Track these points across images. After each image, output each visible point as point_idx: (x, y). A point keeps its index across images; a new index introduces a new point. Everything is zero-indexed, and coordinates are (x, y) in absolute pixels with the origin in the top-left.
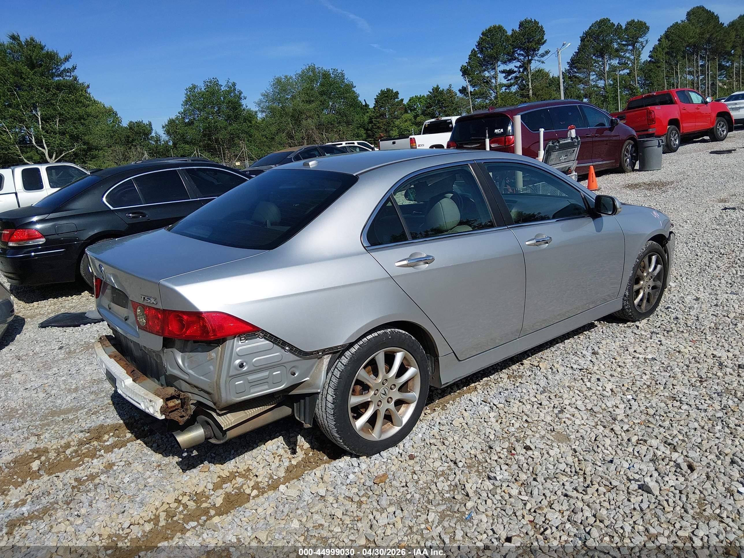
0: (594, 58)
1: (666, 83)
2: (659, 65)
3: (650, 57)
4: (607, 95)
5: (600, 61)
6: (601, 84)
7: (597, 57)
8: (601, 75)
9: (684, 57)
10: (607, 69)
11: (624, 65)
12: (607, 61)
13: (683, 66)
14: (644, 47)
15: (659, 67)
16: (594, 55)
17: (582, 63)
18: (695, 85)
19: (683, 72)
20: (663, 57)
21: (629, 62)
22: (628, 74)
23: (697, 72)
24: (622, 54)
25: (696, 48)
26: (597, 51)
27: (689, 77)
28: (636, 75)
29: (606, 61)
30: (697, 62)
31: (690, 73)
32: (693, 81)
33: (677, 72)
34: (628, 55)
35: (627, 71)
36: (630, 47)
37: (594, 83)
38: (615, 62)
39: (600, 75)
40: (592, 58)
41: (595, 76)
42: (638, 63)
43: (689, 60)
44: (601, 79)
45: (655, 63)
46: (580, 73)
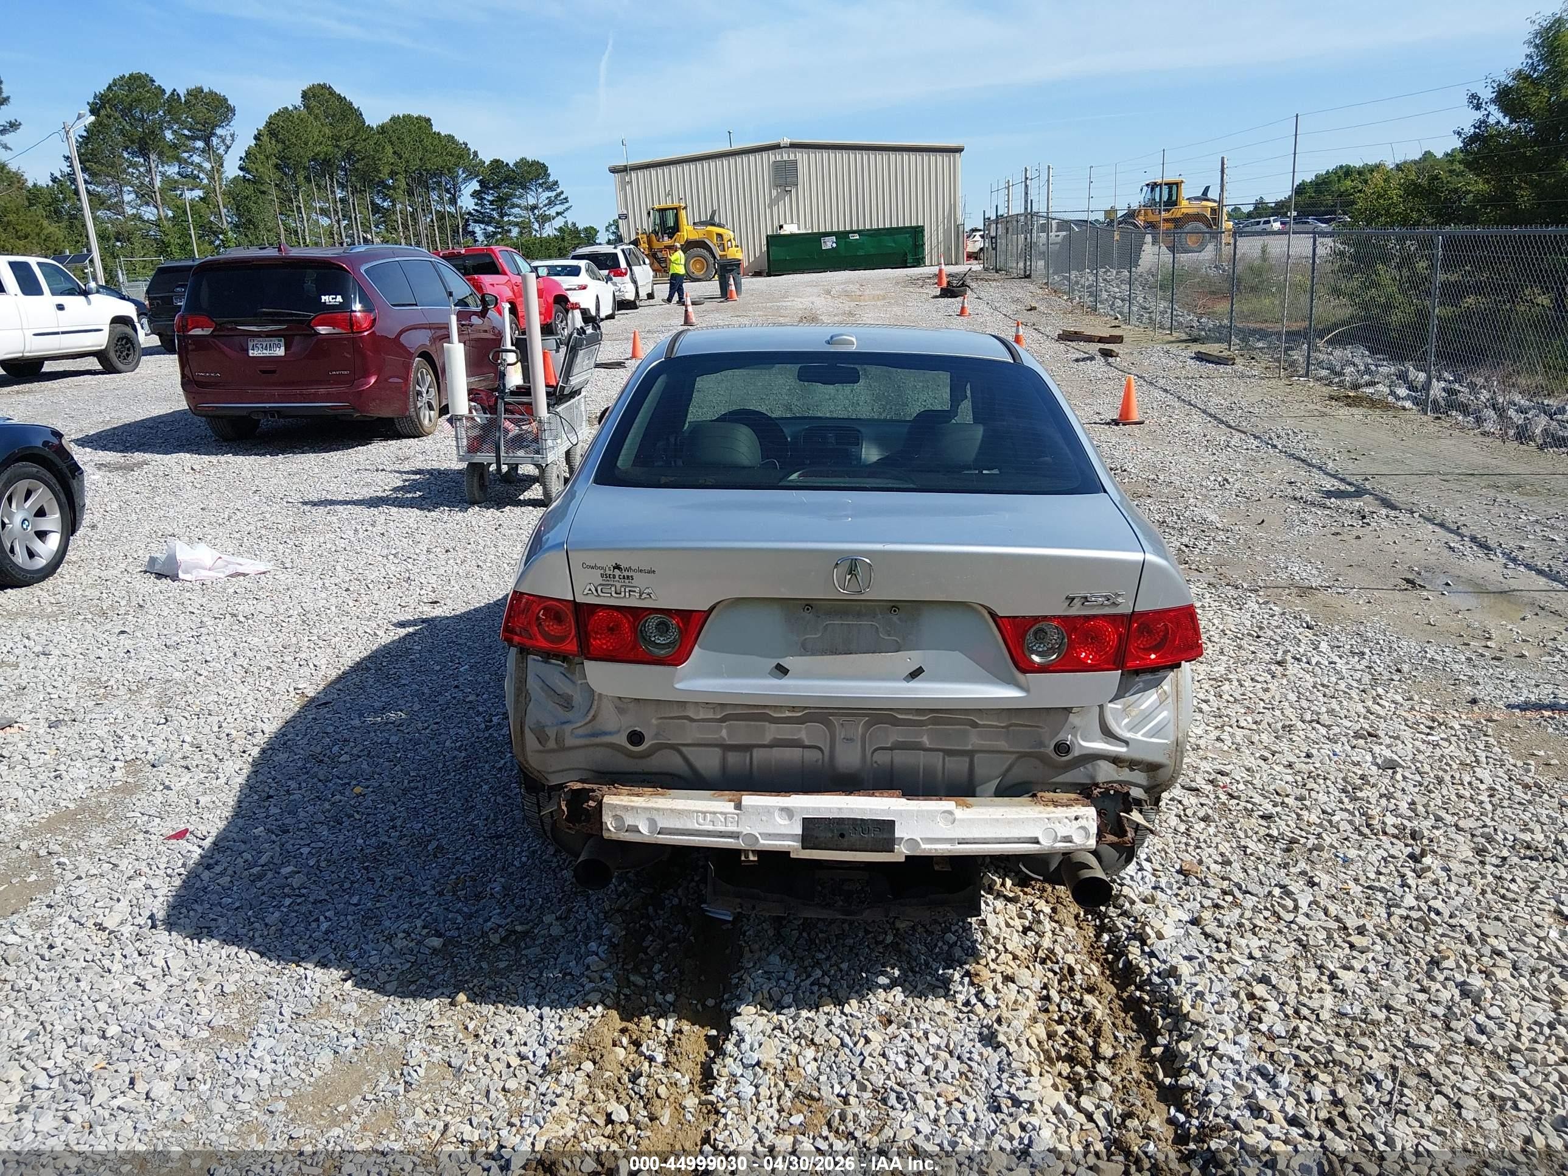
0: (126, 155)
1: (281, 226)
2: (263, 188)
3: (241, 168)
4: (166, 239)
5: (142, 165)
6: (149, 213)
7: (134, 154)
8: (145, 195)
9: (308, 179)
10: (158, 183)
11: (192, 180)
12: (157, 166)
13: (310, 197)
14: (228, 147)
15: (264, 192)
16: (126, 148)
17: (103, 164)
18: (336, 237)
19: (310, 208)
20: (269, 173)
21: (201, 175)
22: (201, 199)
23: (336, 212)
24: (186, 155)
25: (325, 166)
26: (133, 142)
27: (325, 221)
28: (221, 204)
29: (153, 165)
30: (333, 192)
31: (324, 212)
32: (331, 226)
33: (299, 208)
34: (196, 159)
35: (199, 193)
36: (200, 144)
37: (135, 211)
38: (172, 170)
39: (143, 196)
40: (121, 156)
41: (133, 196)
42: (220, 179)
43: (319, 186)
44: (147, 204)
45: (254, 182)
46: (99, 184)
